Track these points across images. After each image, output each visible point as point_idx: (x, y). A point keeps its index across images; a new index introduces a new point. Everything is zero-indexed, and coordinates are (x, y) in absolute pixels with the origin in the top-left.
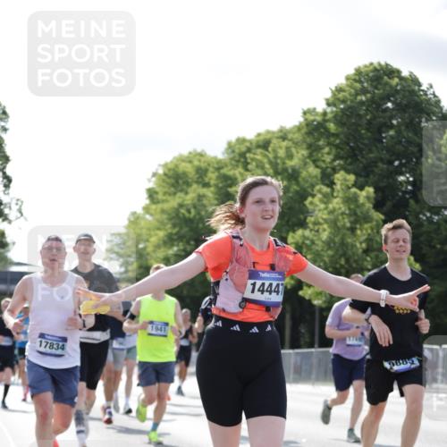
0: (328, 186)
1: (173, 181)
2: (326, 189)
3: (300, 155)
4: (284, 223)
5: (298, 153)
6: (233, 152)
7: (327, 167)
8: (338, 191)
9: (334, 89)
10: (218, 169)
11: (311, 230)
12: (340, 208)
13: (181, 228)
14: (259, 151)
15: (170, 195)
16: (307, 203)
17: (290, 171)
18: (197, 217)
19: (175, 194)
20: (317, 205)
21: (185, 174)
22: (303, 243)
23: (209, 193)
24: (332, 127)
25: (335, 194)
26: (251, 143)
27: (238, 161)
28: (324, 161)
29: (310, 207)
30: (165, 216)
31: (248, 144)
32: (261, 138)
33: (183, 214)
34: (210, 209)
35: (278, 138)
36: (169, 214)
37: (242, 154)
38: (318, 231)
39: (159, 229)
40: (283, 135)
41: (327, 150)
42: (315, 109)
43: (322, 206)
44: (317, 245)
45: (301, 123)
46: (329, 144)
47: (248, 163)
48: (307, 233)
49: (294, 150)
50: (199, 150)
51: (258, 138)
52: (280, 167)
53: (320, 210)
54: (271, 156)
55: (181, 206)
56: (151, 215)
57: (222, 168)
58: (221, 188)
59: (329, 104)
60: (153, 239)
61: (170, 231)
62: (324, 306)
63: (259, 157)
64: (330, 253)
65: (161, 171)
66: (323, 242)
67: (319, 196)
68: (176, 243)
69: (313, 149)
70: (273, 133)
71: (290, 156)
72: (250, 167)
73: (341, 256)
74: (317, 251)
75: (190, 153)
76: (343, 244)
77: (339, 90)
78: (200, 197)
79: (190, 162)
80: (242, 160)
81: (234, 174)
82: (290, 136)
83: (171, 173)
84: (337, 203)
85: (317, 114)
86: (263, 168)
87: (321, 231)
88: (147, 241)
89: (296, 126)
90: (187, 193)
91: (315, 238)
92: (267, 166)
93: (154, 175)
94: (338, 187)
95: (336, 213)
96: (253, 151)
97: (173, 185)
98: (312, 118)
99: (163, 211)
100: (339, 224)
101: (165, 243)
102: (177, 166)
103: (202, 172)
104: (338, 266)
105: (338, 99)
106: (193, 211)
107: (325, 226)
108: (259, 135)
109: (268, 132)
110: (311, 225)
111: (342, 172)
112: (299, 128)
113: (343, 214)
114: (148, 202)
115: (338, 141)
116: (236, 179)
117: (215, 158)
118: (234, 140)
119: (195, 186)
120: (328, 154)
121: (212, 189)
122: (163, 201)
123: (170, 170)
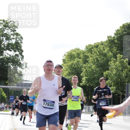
0: (115, 58)
1: (70, 57)
2: (114, 59)
3: (107, 49)
4: (102, 69)
5: (106, 48)
6: (88, 48)
7: (115, 53)
8: (118, 60)
9: (116, 30)
10: (83, 53)
11: (110, 71)
12: (118, 65)
13: (72, 70)
14: (95, 48)
15: (69, 61)
16: (109, 63)
17: (104, 54)
18: (77, 67)
19: (71, 61)
20: (112, 64)
21: (73, 55)
22: (108, 74)
23: (81, 60)
24: (116, 41)
25: (117, 61)
26: (93, 46)
27: (89, 51)
28: (114, 51)
29: (110, 64)
30: (68, 67)
31: (92, 46)
32: (96, 44)
33: (73, 66)
34: (81, 65)
35: (100, 44)
36: (69, 66)
37: (90, 49)
38: (112, 71)
39: (66, 71)
40: (102, 43)
41: (115, 48)
42: (111, 36)
43: (113, 64)
44: (112, 75)
45: (107, 40)
46: (115, 46)
47: (92, 52)
48: (109, 72)
49: (105, 48)
50: (78, 48)
51: (95, 45)
52: (101, 53)
53: (113, 65)
54: (99, 50)
55: (72, 64)
56: (64, 67)
57: (85, 53)
58: (84, 59)
59: (115, 35)
60: (65, 74)
61: (69, 71)
62: (114, 93)
63: (95, 50)
64: (116, 77)
65: (67, 54)
66: (114, 74)
67: (113, 61)
68: (71, 75)
69: (111, 47)
70: (99, 43)
71: (104, 50)
72: (92, 53)
73: (119, 78)
74: (112, 77)
75: (75, 49)
76: (119, 75)
77: (118, 30)
78: (78, 62)
79: (75, 51)
80: (90, 51)
81: (88, 55)
82: (104, 44)
83: (70, 55)
84: (118, 63)
85: (112, 37)
86: (96, 53)
87: (113, 71)
88: (63, 74)
89: (106, 41)
90: (74, 60)
91: (111, 73)
92: (98, 52)
93: (65, 55)
94: (118, 58)
95: (117, 66)
96: (94, 48)
97: (70, 58)
98: (111, 39)
99: (67, 66)
100: (118, 69)
101: (68, 75)
102: (71, 52)
103: (78, 54)
104: (118, 81)
105: (118, 33)
106: (76, 65)
107: (114, 70)
108: (95, 43)
109: (98, 43)
110: (110, 69)
111: (119, 54)
112: (107, 42)
113: (119, 66)
114: (63, 63)
115: (118, 45)
116: (89, 56)
117: (82, 50)
118: (88, 45)
119: (77, 58)
120: (115, 49)
121: (82, 59)
122: (68, 63)
123: (69, 54)
